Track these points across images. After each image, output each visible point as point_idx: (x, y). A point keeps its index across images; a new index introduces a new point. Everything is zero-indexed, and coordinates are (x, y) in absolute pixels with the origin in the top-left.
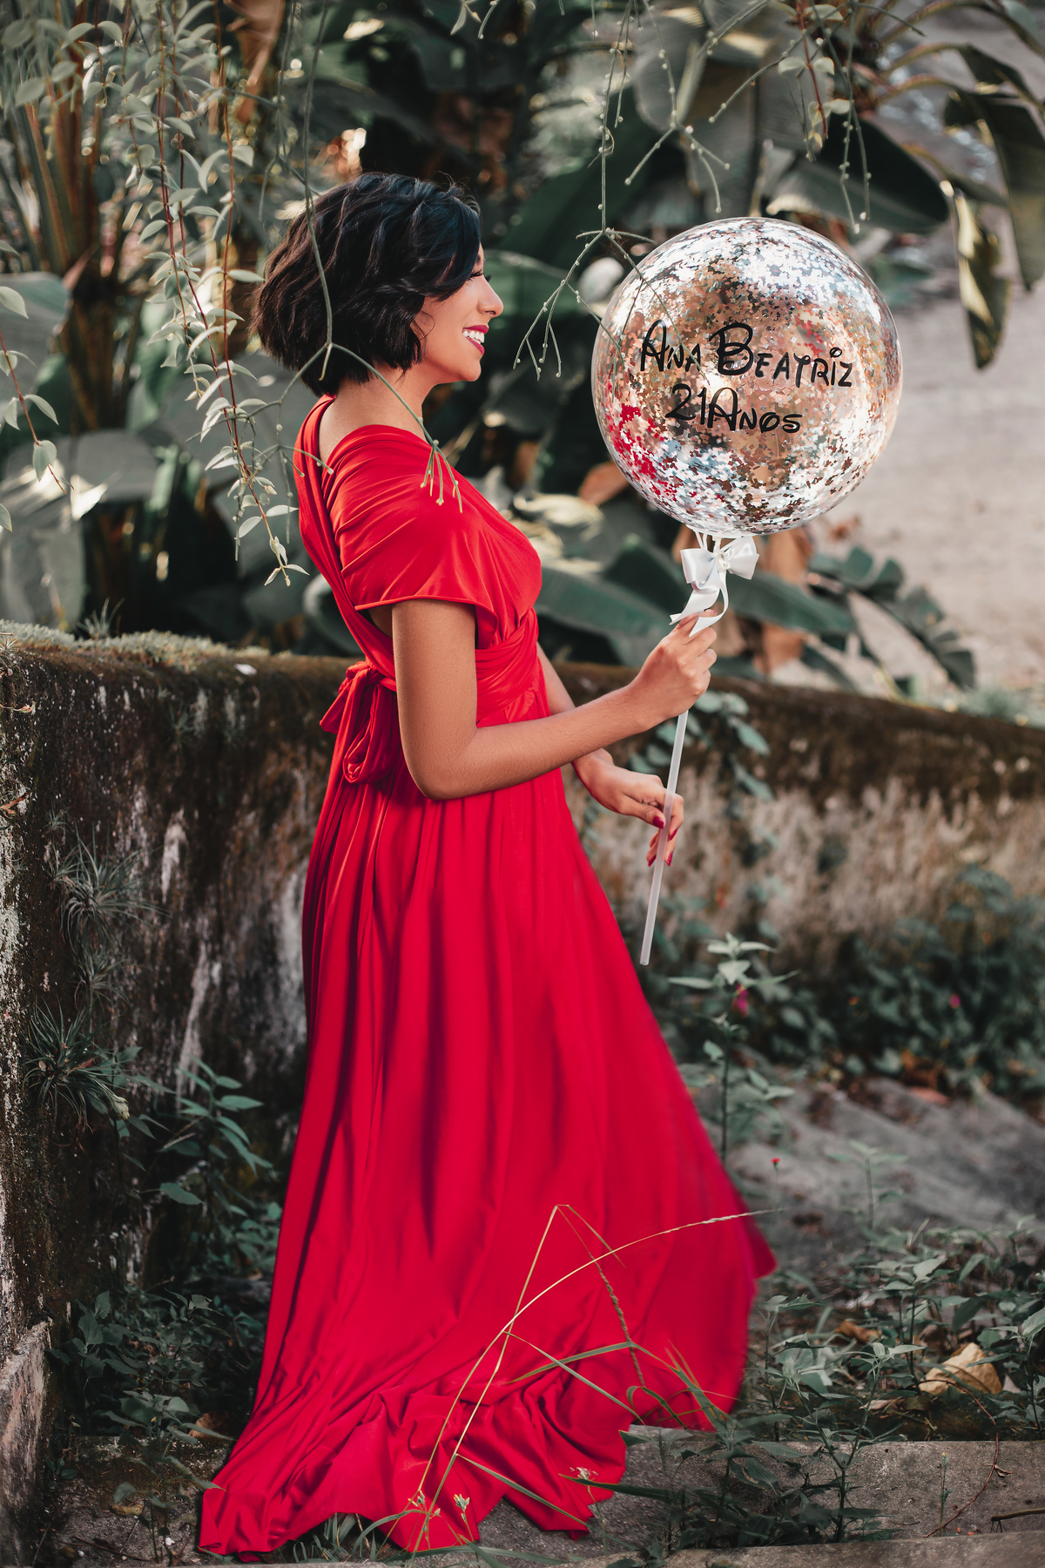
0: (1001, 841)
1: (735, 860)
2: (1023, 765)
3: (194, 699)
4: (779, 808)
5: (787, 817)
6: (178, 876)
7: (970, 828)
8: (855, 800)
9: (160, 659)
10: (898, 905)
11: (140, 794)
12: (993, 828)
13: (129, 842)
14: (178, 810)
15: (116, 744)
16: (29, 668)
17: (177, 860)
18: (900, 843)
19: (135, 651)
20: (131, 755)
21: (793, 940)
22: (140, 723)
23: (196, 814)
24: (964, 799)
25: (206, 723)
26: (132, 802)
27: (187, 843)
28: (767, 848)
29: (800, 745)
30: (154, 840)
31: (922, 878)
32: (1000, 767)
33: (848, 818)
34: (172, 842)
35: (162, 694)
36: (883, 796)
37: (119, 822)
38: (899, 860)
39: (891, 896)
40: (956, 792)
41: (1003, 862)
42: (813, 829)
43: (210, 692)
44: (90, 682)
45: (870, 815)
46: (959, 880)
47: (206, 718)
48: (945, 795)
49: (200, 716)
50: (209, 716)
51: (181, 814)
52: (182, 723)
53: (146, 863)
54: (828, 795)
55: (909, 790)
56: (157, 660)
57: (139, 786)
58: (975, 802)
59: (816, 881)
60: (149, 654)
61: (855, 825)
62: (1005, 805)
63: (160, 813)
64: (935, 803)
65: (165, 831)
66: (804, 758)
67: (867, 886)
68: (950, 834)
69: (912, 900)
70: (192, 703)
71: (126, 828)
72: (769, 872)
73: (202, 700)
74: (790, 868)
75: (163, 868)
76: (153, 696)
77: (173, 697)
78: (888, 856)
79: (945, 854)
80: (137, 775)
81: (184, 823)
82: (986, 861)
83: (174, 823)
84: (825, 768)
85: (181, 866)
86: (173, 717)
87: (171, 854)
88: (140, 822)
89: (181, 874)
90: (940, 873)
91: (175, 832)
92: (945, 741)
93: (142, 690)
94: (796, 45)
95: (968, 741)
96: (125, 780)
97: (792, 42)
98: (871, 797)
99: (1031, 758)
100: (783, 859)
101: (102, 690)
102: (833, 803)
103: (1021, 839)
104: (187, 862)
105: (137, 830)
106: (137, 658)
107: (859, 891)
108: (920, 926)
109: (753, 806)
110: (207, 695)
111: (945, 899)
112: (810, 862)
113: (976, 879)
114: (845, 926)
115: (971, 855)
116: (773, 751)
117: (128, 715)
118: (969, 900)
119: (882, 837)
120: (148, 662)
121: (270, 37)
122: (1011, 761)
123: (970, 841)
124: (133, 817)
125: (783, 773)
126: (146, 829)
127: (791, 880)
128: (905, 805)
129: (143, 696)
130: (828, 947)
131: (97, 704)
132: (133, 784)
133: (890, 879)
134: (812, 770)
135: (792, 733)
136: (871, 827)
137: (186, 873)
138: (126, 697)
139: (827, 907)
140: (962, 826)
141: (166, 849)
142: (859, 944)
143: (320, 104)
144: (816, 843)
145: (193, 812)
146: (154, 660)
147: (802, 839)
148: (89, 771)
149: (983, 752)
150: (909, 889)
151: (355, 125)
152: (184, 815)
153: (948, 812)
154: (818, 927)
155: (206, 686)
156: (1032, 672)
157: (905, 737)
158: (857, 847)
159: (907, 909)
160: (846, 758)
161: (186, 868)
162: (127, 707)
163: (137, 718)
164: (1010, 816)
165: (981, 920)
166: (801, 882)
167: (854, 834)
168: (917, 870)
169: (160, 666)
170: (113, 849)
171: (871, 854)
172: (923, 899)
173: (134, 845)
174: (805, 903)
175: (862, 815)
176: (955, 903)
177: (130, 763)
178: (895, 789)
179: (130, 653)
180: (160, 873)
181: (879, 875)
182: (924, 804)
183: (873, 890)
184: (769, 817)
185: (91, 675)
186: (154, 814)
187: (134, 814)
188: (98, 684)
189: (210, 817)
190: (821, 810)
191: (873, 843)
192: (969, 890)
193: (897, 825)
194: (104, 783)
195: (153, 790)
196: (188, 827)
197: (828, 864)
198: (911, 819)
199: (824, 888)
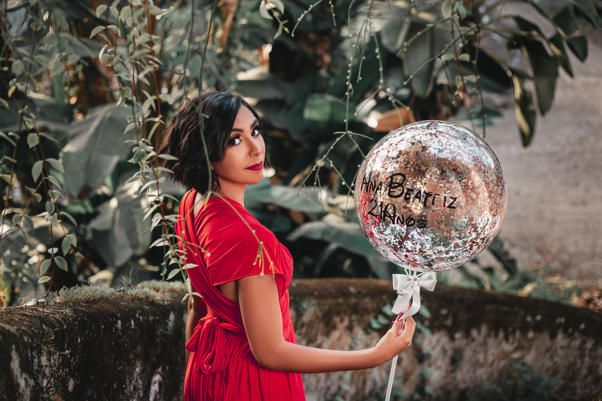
0: (529, 349)
1: (415, 360)
2: (539, 318)
3: (167, 316)
4: (435, 338)
5: (438, 342)
6: (158, 397)
7: (516, 344)
8: (467, 334)
9: (152, 300)
10: (485, 377)
11: (139, 364)
12: (525, 344)
13: (132, 387)
14: (159, 368)
15: (126, 345)
16: (79, 321)
17: (157, 390)
18: (486, 352)
19: (141, 296)
20: (134, 348)
21: (440, 393)
22: (139, 333)
23: (168, 368)
24: (514, 333)
25: (173, 327)
26: (135, 369)
27: (163, 381)
28: (428, 356)
29: (444, 312)
30: (146, 384)
31: (495, 365)
32: (529, 319)
33: (464, 341)
34: (155, 383)
35: (151, 318)
36: (479, 332)
37: (127, 380)
38: (486, 359)
39: (481, 373)
40: (510, 329)
41: (530, 358)
42: (449, 347)
43: (176, 312)
44: (113, 320)
45: (473, 340)
46: (511, 366)
47: (174, 325)
48: (505, 331)
49: (171, 324)
50: (175, 323)
51: (160, 370)
52: (161, 330)
53: (141, 395)
54: (456, 332)
55: (490, 329)
56: (151, 300)
57: (138, 361)
58: (518, 334)
59: (450, 368)
60: (147, 298)
61: (467, 344)
62: (531, 334)
63: (149, 371)
64: (501, 335)
65: (152, 378)
66: (446, 317)
67: (472, 369)
68: (507, 347)
69: (491, 375)
70: (167, 319)
71: (130, 383)
72: (430, 365)
73: (172, 317)
74: (439, 363)
75: (151, 395)
76: (146, 319)
77: (157, 318)
78: (481, 357)
79: (505, 355)
80: (137, 357)
81: (162, 373)
82: (522, 358)
83: (156, 374)
84: (454, 321)
85: (160, 392)
86: (157, 328)
87: (155, 388)
88: (138, 377)
89: (160, 396)
90: (503, 363)
91: (157, 378)
92: (506, 309)
93: (141, 317)
94: (449, 47)
95: (516, 308)
96: (131, 360)
97: (447, 46)
98: (474, 333)
99: (542, 315)
100: (436, 360)
101: (119, 322)
102: (458, 336)
103: (537, 348)
104: (163, 390)
105: (137, 381)
106: (140, 299)
107: (468, 371)
108: (494, 387)
109: (424, 338)
110: (174, 314)
111: (505, 375)
112: (447, 360)
113: (518, 366)
114: (462, 386)
115: (516, 355)
116: (432, 315)
117: (133, 330)
118: (515, 374)
119: (478, 349)
120: (146, 302)
121: (233, 9)
122: (534, 316)
123: (516, 350)
124: (135, 376)
125: (437, 323)
126: (142, 380)
127: (439, 368)
128: (488, 335)
129: (141, 320)
130: (454, 395)
131: (117, 329)
132: (135, 361)
133: (481, 366)
134: (449, 322)
135: (441, 307)
136: (474, 345)
137: (162, 395)
138: (132, 322)
139: (455, 378)
140: (512, 343)
141: (152, 386)
142: (468, 394)
143: (253, 35)
144: (450, 352)
145: (166, 367)
146: (149, 300)
147: (444, 351)
148: (110, 361)
149: (522, 312)
150: (489, 370)
151: (266, 43)
152: (162, 370)
153: (506, 338)
154: (451, 387)
155: (174, 310)
156: (539, 263)
157: (489, 307)
158: (468, 354)
159: (489, 379)
160: (464, 316)
161: (162, 392)
162: (133, 327)
163: (138, 331)
164: (533, 339)
165: (520, 382)
166: (443, 369)
167: (466, 348)
168: (493, 362)
169: (153, 303)
170: (124, 393)
171: (474, 356)
172: (495, 374)
173: (135, 388)
174: (445, 378)
175: (470, 340)
176: (509, 376)
177: (134, 352)
178: (484, 329)
179: (138, 297)
180: (149, 397)
181: (477, 365)
182: (496, 335)
183: (475, 371)
184: (430, 342)
185: (114, 315)
186: (146, 372)
187: (135, 374)
188: (117, 319)
189: (174, 368)
190: (452, 339)
191: (475, 352)
192: (515, 370)
193: (485, 344)
194: (119, 365)
195: (145, 362)
196: (163, 375)
197: (455, 360)
198: (491, 341)
199: (453, 371)
